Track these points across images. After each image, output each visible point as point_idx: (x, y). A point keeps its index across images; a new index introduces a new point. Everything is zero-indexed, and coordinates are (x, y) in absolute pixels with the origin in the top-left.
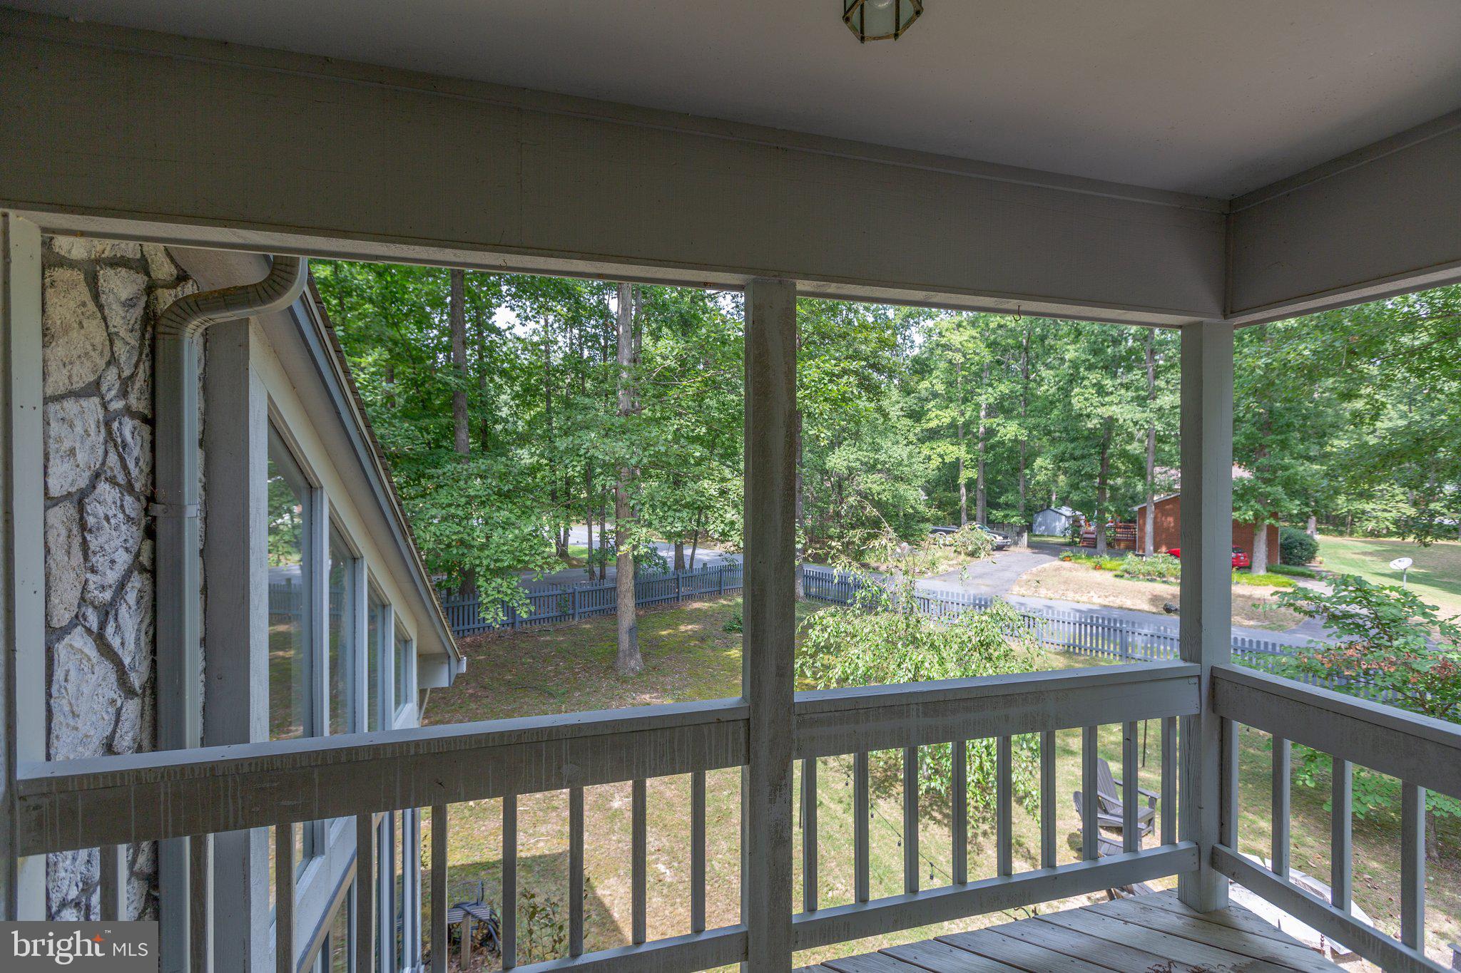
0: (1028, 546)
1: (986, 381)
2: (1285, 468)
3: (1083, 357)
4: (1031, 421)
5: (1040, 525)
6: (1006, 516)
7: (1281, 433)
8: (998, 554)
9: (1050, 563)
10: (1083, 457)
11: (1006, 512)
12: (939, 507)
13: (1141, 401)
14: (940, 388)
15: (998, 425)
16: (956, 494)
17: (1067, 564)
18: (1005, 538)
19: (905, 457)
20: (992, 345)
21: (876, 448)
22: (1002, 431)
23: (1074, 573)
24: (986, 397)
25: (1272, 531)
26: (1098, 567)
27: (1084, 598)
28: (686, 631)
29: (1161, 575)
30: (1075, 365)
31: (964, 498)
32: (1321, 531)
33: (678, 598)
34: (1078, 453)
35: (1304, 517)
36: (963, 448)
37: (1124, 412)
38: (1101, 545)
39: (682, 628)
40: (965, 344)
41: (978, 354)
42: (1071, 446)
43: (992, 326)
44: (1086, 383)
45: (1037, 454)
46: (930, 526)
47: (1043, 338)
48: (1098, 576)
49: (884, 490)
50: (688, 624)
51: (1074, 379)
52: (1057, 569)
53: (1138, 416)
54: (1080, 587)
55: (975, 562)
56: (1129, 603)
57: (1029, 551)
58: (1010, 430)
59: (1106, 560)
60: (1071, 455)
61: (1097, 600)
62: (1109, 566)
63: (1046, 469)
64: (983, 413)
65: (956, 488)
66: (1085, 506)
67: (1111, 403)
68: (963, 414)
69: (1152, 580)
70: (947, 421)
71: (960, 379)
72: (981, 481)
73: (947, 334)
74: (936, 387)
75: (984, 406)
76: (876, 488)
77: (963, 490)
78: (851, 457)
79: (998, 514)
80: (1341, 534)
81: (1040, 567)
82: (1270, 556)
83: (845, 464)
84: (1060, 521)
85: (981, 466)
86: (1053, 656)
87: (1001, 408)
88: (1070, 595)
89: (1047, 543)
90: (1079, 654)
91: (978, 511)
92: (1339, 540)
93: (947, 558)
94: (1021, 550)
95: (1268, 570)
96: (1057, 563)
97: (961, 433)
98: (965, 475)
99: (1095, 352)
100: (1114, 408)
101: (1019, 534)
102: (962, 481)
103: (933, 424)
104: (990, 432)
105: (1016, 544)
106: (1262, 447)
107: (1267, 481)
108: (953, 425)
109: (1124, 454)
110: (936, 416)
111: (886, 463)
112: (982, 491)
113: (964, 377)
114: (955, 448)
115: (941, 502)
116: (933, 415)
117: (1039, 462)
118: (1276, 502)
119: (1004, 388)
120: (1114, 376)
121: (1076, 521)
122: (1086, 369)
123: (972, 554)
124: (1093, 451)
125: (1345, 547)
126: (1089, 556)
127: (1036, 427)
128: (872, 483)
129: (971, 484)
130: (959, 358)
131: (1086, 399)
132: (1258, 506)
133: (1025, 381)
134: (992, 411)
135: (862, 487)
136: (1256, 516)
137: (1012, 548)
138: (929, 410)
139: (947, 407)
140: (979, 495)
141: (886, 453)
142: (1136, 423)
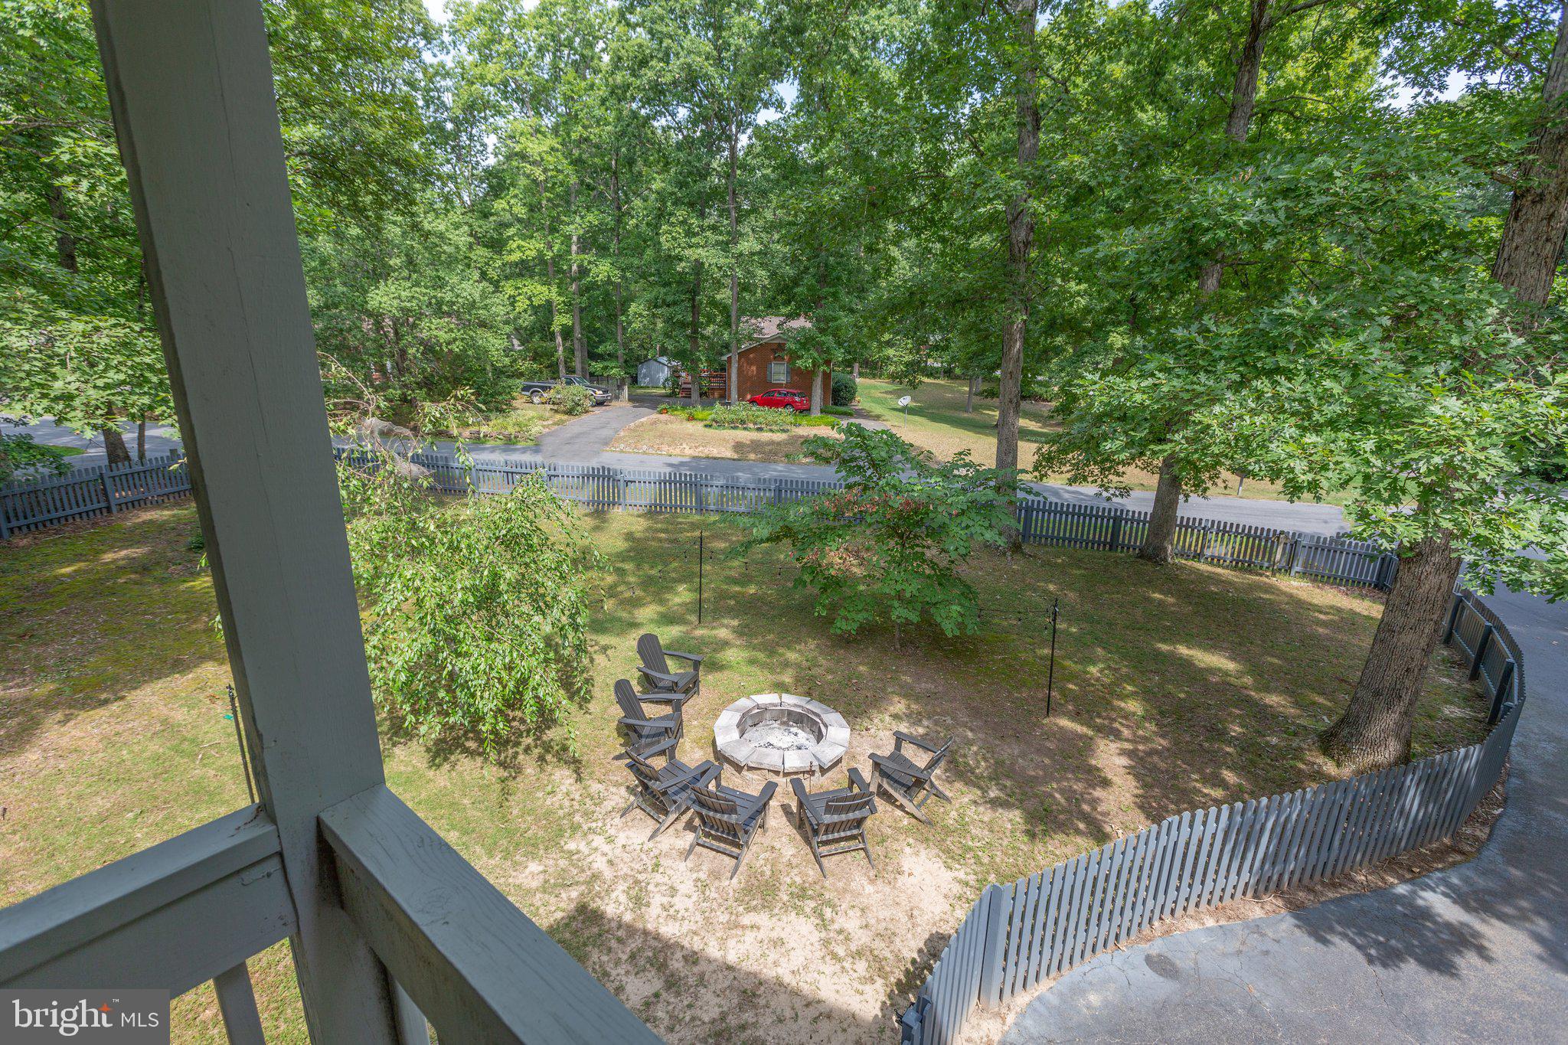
0: (630, 400)
1: (573, 208)
2: (835, 319)
3: (670, 189)
4: (624, 261)
5: (645, 376)
6: (606, 368)
7: (834, 286)
8: (598, 410)
9: (648, 416)
10: (675, 303)
11: (606, 364)
12: (534, 359)
13: (725, 246)
14: (521, 211)
15: (590, 262)
16: (552, 344)
17: (664, 417)
18: (605, 392)
19: (477, 296)
20: (577, 162)
21: (439, 283)
22: (594, 270)
23: (670, 426)
24: (574, 228)
25: (826, 376)
26: (691, 418)
27: (678, 451)
28: (114, 561)
29: (743, 422)
30: (662, 196)
31: (561, 348)
32: (861, 375)
33: (109, 509)
34: (670, 299)
35: (848, 364)
36: (554, 289)
37: (710, 256)
38: (695, 396)
39: (108, 557)
40: (545, 156)
41: (561, 171)
42: (663, 290)
43: (574, 136)
44: (673, 220)
45: (631, 299)
46: (520, 382)
47: (631, 162)
48: (693, 428)
49: (455, 340)
50: (121, 548)
51: (661, 215)
52: (654, 423)
53: (722, 261)
54: (675, 440)
55: (573, 420)
56: (715, 452)
57: (629, 405)
58: (603, 270)
59: (699, 412)
60: (664, 301)
61: (688, 452)
62: (700, 416)
63: (641, 315)
64: (574, 248)
65: (552, 337)
66: (680, 355)
67: (697, 246)
68: (550, 247)
69: (735, 428)
70: (534, 253)
71: (544, 202)
72: (577, 328)
73: (523, 139)
74: (515, 210)
75: (575, 239)
76: (443, 336)
77: (559, 339)
78: (403, 294)
79: (597, 366)
80: (874, 376)
81: (637, 422)
82: (824, 400)
83: (396, 303)
84: (661, 372)
85: (577, 311)
86: (635, 519)
87: (591, 242)
88: (665, 448)
89: (650, 395)
90: (661, 513)
91: (577, 364)
92: (872, 381)
93: (541, 418)
94: (622, 405)
95: (822, 411)
96: (655, 416)
97: (550, 269)
98: (560, 321)
99: (681, 185)
100: (700, 250)
101: (620, 387)
102: (556, 328)
103: (516, 257)
104: (583, 271)
105: (617, 398)
106: (820, 298)
107: (822, 331)
108: (540, 257)
109: (713, 303)
110: (518, 247)
111: (454, 303)
112: (580, 340)
113: (549, 200)
114: (545, 288)
115: (536, 353)
116: (515, 246)
117: (633, 308)
118: (828, 351)
119: (592, 218)
120: (702, 215)
121: (675, 372)
122: (674, 204)
123: (570, 412)
124: (683, 297)
125: (875, 387)
126: (684, 407)
127: (629, 267)
128: (438, 330)
129: (567, 333)
130: (538, 172)
131: (674, 239)
132: (816, 355)
133: (616, 212)
134: (584, 246)
135: (425, 335)
136: (814, 364)
137: (614, 403)
138: (510, 238)
139: (532, 237)
140: (577, 345)
141: (452, 290)
142: (720, 268)
